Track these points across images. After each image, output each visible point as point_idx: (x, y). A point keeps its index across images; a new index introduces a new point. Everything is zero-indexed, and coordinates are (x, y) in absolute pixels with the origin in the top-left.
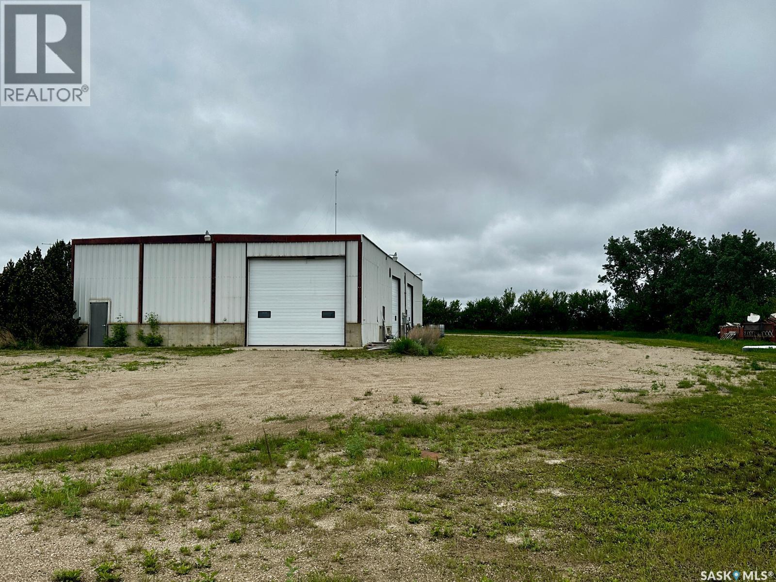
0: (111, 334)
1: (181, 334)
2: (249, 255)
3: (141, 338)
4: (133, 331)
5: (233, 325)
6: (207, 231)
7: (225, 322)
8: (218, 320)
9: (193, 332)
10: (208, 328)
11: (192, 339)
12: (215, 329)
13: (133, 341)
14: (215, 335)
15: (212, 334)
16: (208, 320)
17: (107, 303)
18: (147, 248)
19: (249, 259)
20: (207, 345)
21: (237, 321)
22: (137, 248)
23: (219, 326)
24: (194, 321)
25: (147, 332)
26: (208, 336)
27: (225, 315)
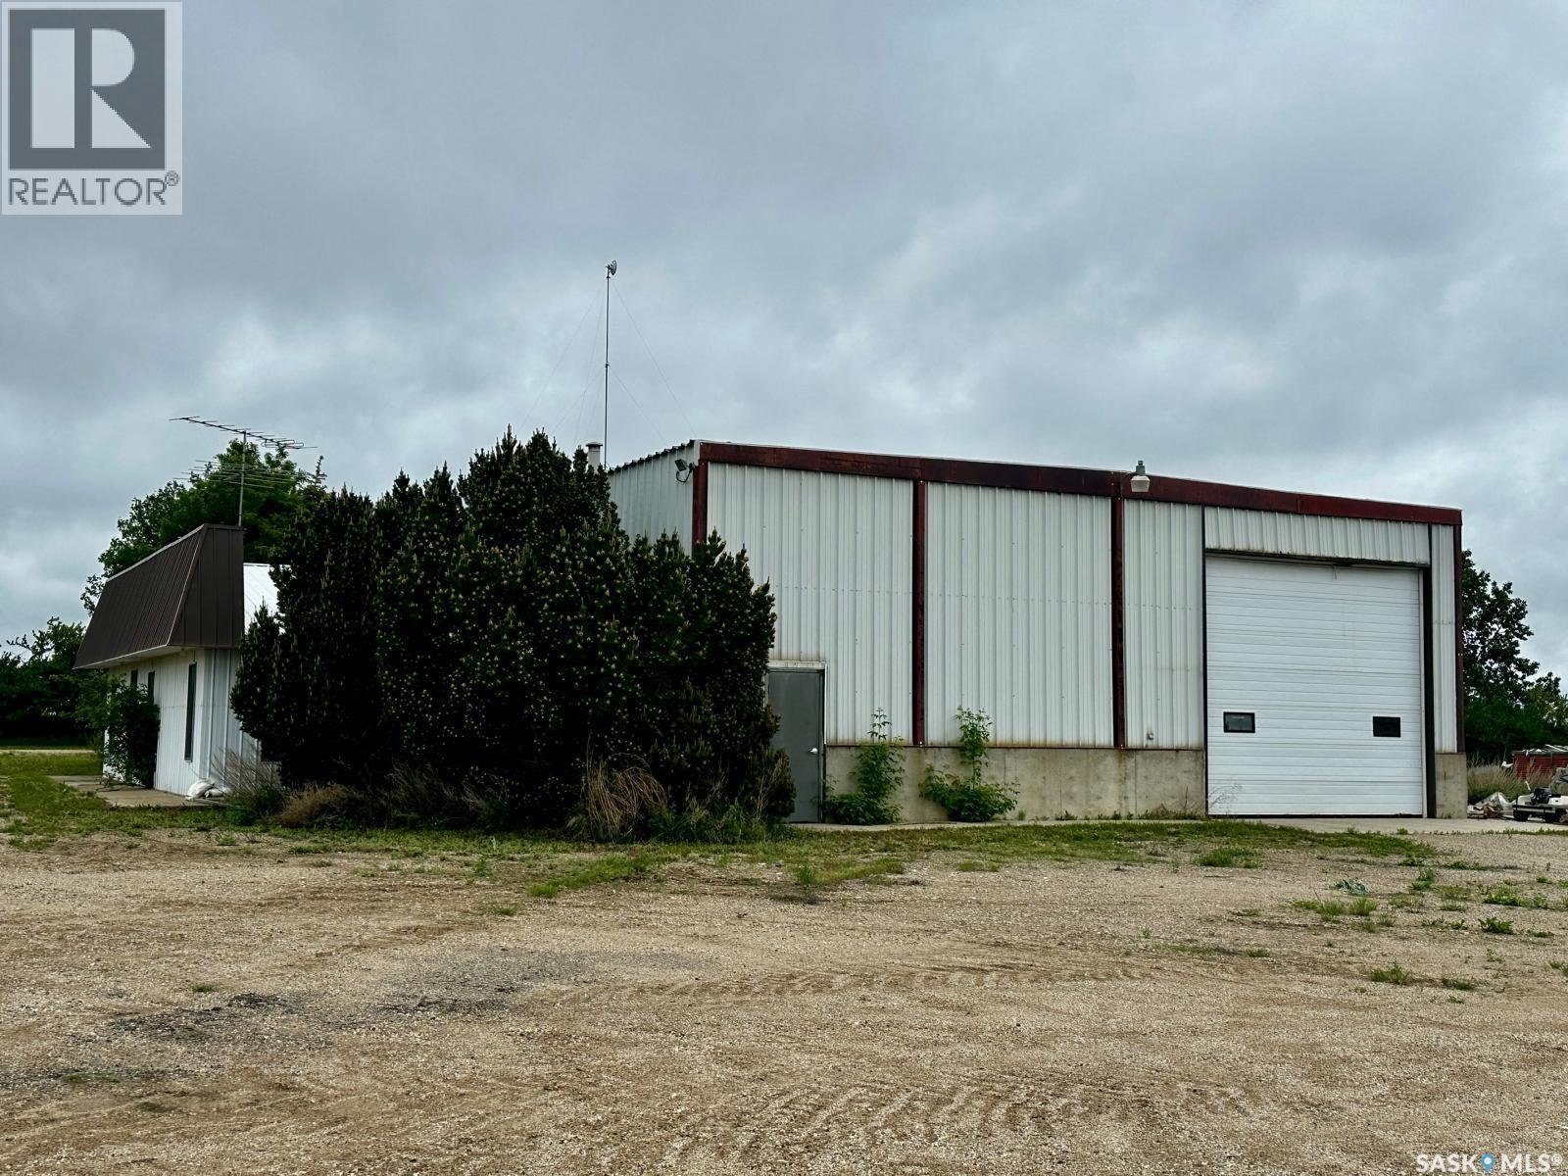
0: (839, 779)
1: (1039, 781)
2: (1211, 543)
3: (931, 793)
4: (907, 771)
5: (1174, 752)
6: (1141, 463)
7: (1151, 744)
8: (1133, 738)
9: (1073, 772)
10: (1110, 762)
11: (1071, 797)
12: (1130, 763)
13: (905, 805)
14: (1130, 783)
15: (1123, 780)
16: (1105, 737)
17: (822, 672)
18: (934, 493)
19: (1209, 554)
20: (1110, 814)
21: (1180, 741)
22: (903, 491)
23: (1139, 757)
24: (1070, 739)
25: (946, 770)
26: (1112, 787)
27: (1149, 723)
